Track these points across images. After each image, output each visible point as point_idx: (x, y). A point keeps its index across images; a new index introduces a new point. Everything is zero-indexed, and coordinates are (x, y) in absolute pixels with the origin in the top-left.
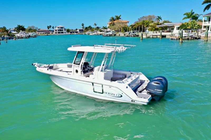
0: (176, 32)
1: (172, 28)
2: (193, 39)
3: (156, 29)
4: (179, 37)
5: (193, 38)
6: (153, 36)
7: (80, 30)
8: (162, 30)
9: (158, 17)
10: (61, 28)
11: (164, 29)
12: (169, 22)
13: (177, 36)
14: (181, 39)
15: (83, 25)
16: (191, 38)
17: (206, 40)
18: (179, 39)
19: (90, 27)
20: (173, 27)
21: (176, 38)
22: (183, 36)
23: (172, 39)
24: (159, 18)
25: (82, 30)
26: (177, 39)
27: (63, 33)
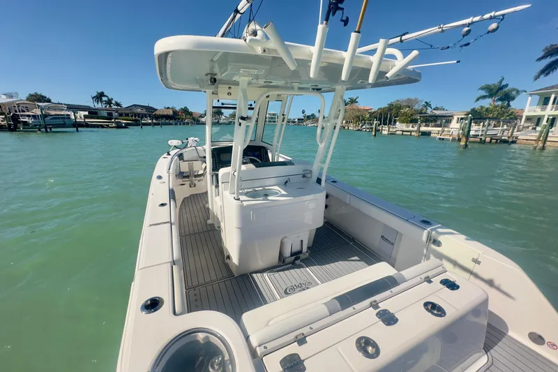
0: (455, 126)
1: (448, 119)
2: (496, 142)
3: (414, 121)
4: (458, 134)
5: (497, 140)
6: (403, 131)
7: (299, 119)
8: (425, 122)
9: (426, 102)
10: (274, 114)
11: (430, 120)
12: (444, 109)
13: (455, 134)
14: (464, 139)
15: (303, 112)
16: (491, 139)
17: (538, 147)
18: (459, 140)
19: (313, 115)
20: (450, 118)
21: (451, 138)
22: (472, 133)
23: (443, 139)
24: (427, 104)
25: (302, 119)
26: (454, 140)
27: (275, 122)
